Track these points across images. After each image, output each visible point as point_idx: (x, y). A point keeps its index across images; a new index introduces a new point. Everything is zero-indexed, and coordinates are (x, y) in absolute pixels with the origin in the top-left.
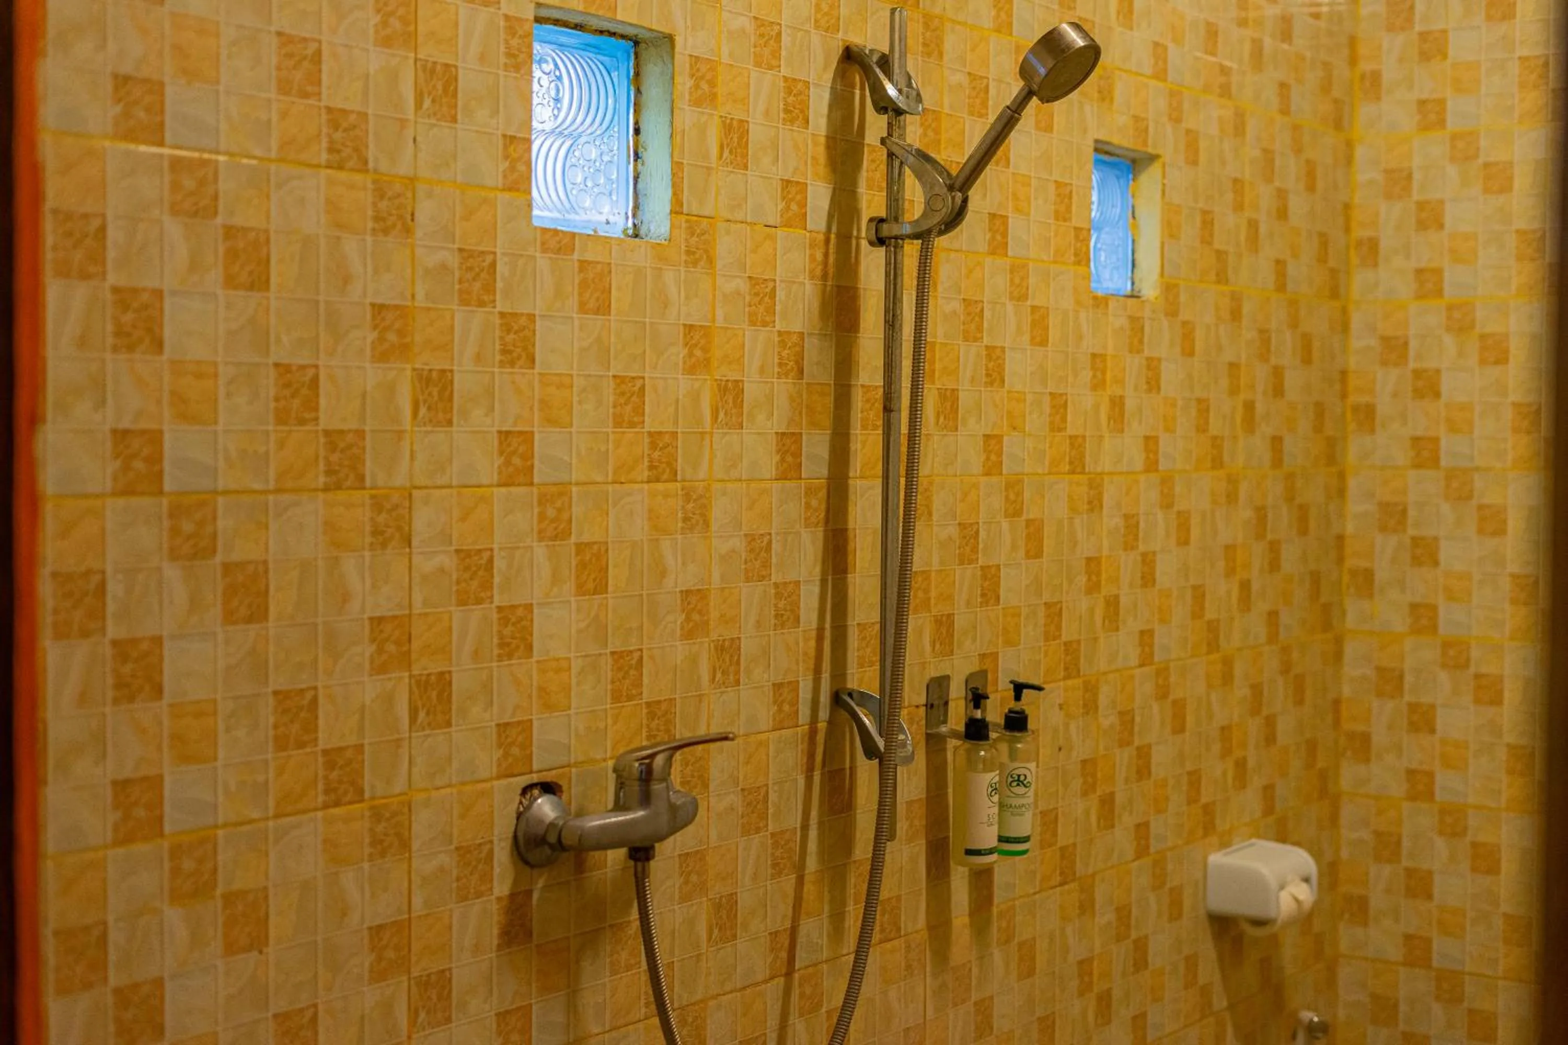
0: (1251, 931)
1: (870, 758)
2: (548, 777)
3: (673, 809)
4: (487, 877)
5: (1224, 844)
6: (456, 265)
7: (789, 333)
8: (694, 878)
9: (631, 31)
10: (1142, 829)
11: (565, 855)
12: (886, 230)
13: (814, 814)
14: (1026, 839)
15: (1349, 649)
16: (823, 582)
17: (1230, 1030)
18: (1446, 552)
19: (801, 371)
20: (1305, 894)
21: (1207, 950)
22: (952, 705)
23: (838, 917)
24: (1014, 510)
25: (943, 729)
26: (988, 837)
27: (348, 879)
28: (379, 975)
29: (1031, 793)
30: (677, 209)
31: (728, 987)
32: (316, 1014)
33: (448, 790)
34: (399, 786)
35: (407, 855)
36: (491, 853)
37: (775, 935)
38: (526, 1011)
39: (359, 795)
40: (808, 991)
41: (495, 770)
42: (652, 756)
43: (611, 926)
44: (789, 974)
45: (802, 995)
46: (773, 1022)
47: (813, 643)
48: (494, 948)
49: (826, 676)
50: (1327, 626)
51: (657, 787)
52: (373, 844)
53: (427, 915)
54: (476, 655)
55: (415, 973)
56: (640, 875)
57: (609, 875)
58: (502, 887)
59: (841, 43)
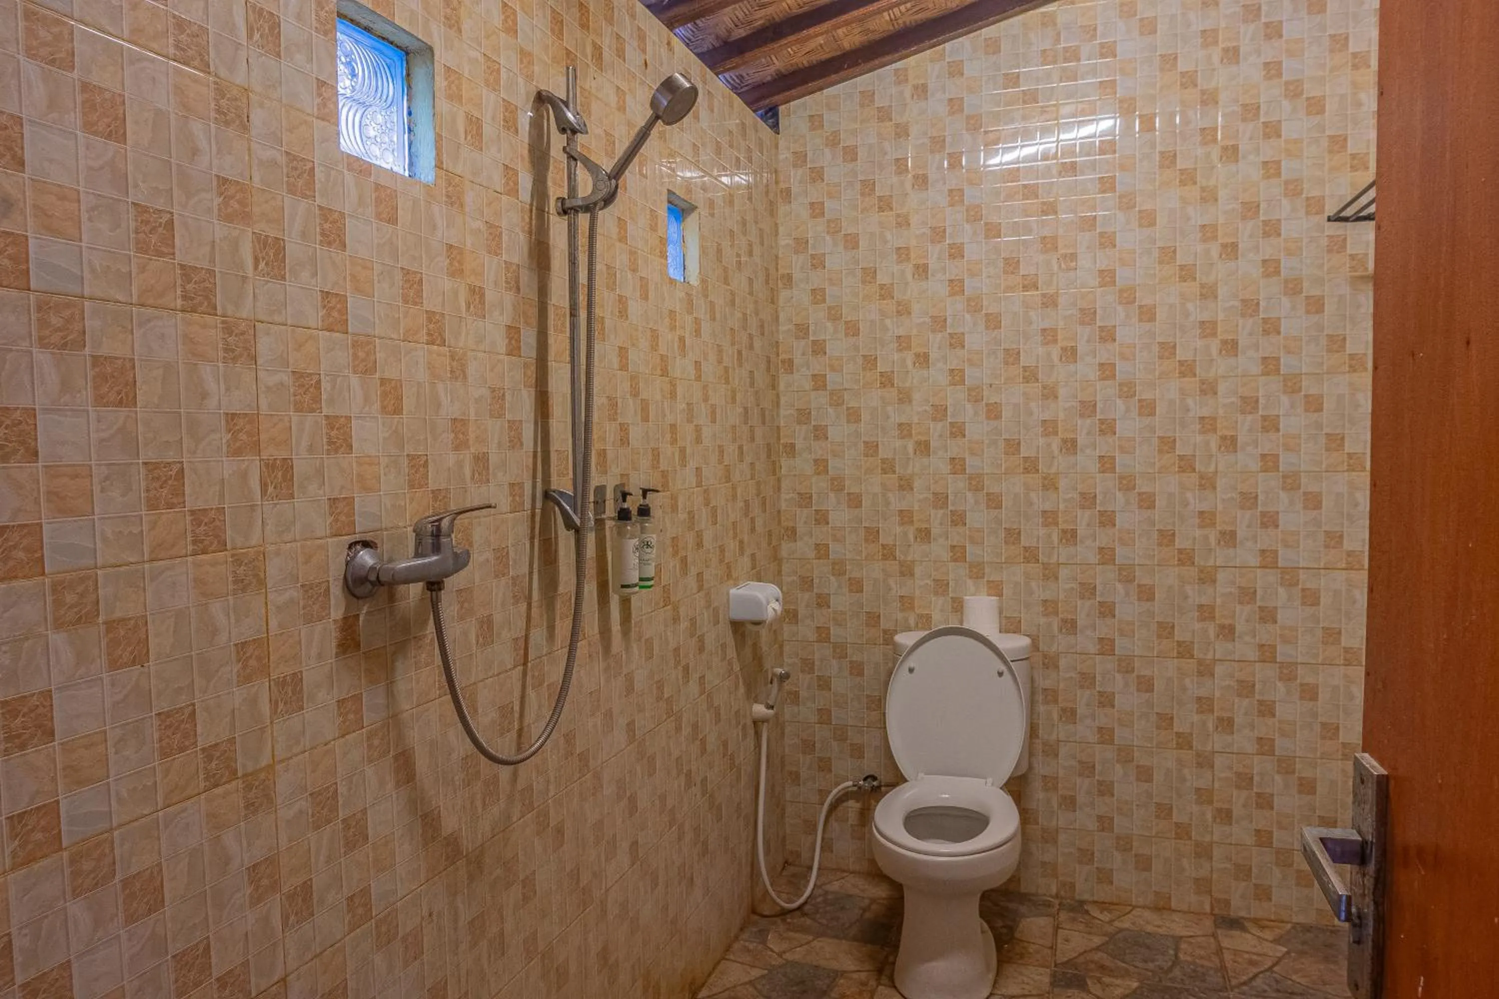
0: (750, 627)
1: (568, 530)
2: (368, 537)
3: (456, 555)
4: (326, 607)
5: (735, 585)
6: (284, 162)
7: (511, 263)
8: (466, 605)
9: (404, 41)
10: (700, 575)
11: (382, 588)
12: (568, 204)
13: (536, 566)
14: (652, 579)
15: (784, 485)
16: (536, 423)
17: (741, 680)
18: (831, 432)
19: (518, 289)
20: (777, 606)
21: (730, 640)
22: (607, 503)
23: (551, 628)
24: (635, 394)
25: (603, 516)
26: (634, 577)
27: (216, 608)
28: (246, 679)
29: (654, 551)
30: (439, 166)
31: (490, 674)
32: (194, 711)
33: (294, 545)
34: (255, 540)
35: (264, 591)
36: (328, 590)
37: (516, 640)
38: (358, 698)
39: (223, 546)
40: (536, 674)
41: (328, 532)
42: (440, 520)
43: (415, 638)
44: (525, 664)
45: (533, 676)
46: (517, 693)
47: (531, 460)
48: (334, 656)
49: (539, 480)
50: (774, 473)
51: (444, 540)
52: (235, 582)
53: (281, 634)
54: (311, 449)
55: (274, 676)
56: (434, 599)
57: (412, 604)
58: (337, 612)
59: (535, 89)
